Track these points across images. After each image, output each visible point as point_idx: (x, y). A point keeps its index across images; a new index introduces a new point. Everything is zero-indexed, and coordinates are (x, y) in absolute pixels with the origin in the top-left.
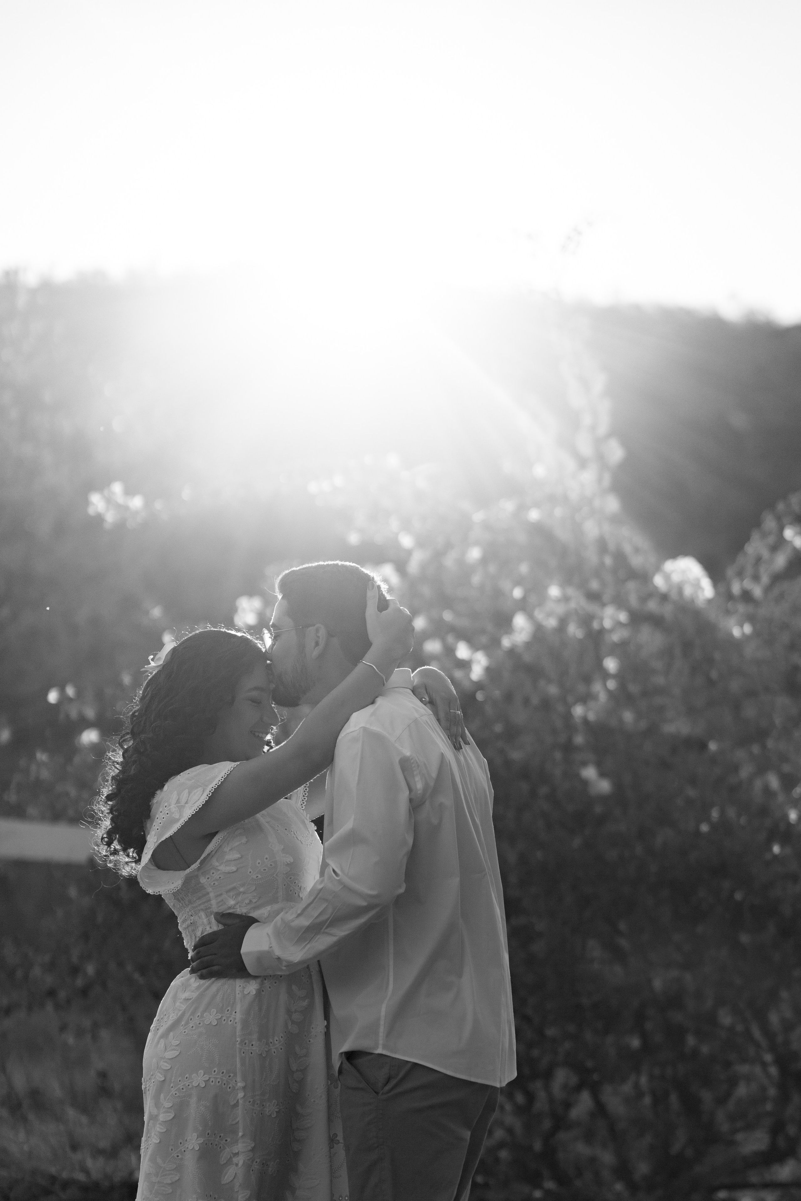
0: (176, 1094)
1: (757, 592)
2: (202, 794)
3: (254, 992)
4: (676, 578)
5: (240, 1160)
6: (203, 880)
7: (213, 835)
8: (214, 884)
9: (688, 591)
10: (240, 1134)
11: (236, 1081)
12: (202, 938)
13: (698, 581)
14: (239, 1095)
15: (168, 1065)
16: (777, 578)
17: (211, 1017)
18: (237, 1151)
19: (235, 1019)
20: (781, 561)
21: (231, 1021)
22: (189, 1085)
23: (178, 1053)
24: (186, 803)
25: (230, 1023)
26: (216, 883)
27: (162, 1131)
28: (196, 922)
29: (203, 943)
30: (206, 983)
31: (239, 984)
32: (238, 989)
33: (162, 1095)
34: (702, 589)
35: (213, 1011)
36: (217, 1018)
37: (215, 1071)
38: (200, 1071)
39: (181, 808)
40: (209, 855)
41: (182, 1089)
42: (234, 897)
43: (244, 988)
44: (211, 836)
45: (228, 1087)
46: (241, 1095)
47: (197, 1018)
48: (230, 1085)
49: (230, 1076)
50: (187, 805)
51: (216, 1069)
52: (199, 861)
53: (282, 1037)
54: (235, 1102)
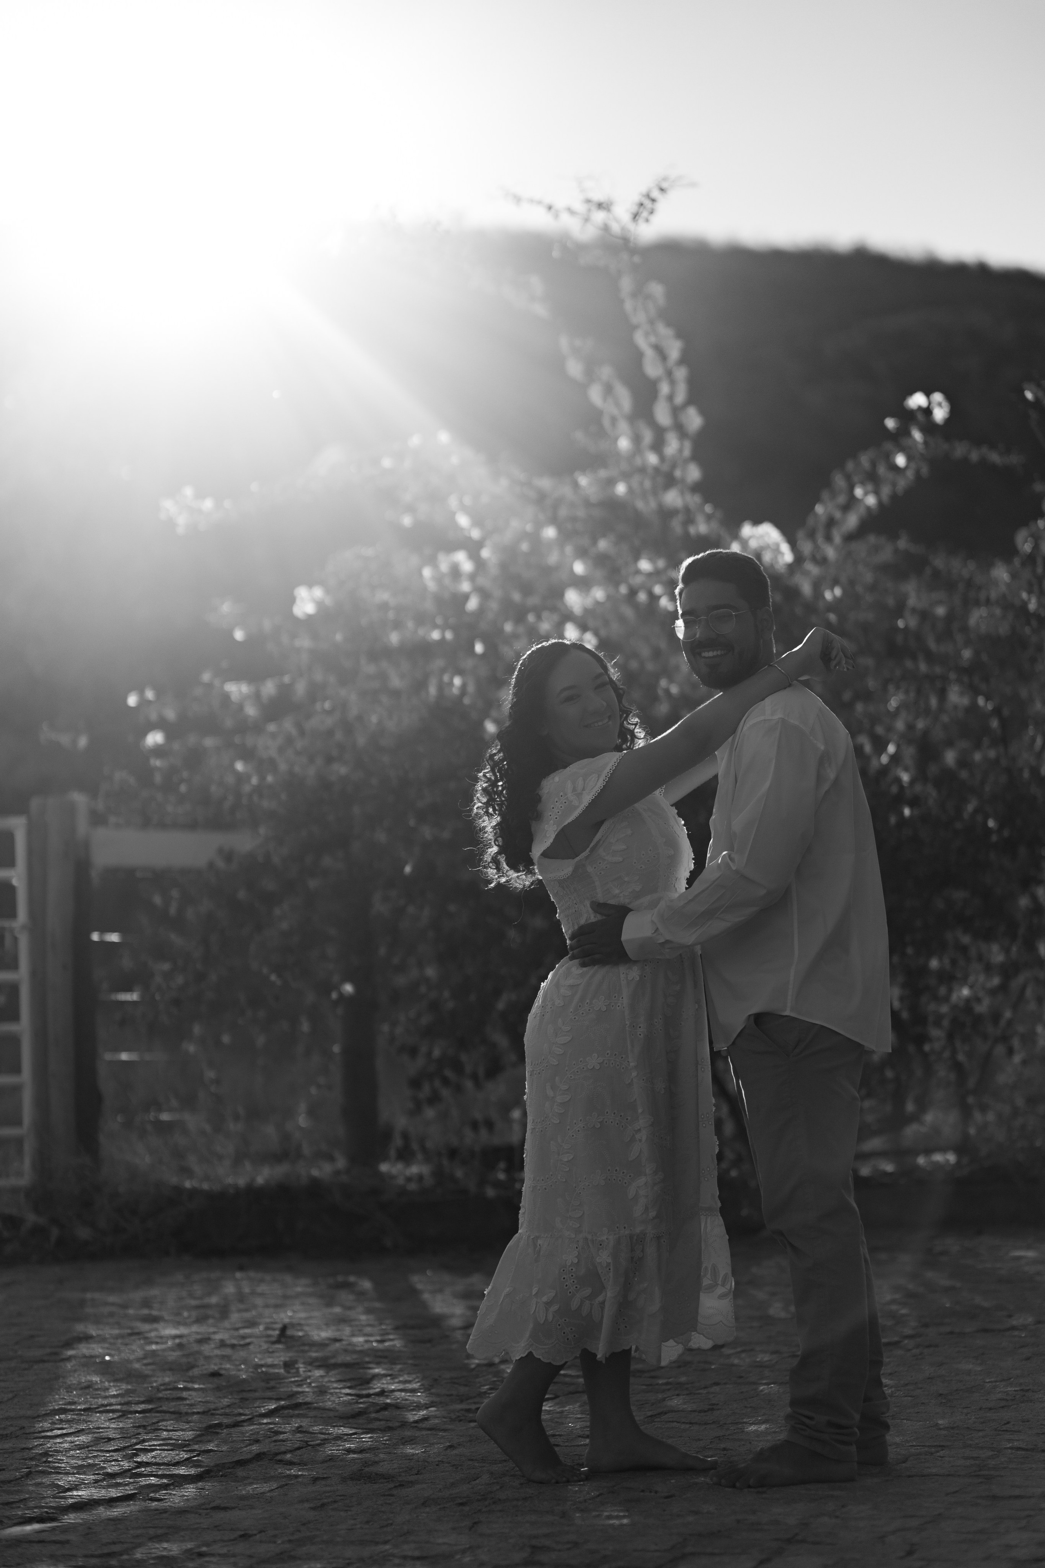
0: (571, 1077)
1: (831, 553)
2: (598, 780)
3: (638, 979)
4: (753, 544)
5: (643, 1135)
6: (590, 869)
7: (602, 823)
8: (600, 873)
9: (767, 557)
10: (640, 1111)
11: (628, 1062)
12: (581, 928)
13: (777, 546)
14: (633, 1074)
15: (561, 1050)
16: (850, 538)
17: (600, 1003)
18: (639, 1128)
19: (622, 1004)
20: (852, 521)
21: (619, 1006)
22: (583, 1068)
23: (570, 1039)
24: (584, 789)
25: (618, 1008)
26: (603, 873)
27: (561, 1112)
28: (581, 910)
29: (580, 933)
30: (590, 971)
31: (622, 969)
32: (622, 976)
33: (557, 1078)
34: (782, 554)
35: (602, 998)
36: (605, 1004)
37: (608, 1054)
38: (594, 1054)
39: (579, 795)
40: (598, 842)
41: (577, 1072)
42: (619, 886)
43: (627, 974)
44: (600, 824)
45: (622, 1068)
46: (634, 1074)
47: (587, 1005)
48: (623, 1066)
49: (622, 1058)
50: (584, 792)
51: (608, 1052)
52: (589, 849)
53: (660, 1019)
54: (630, 1081)
